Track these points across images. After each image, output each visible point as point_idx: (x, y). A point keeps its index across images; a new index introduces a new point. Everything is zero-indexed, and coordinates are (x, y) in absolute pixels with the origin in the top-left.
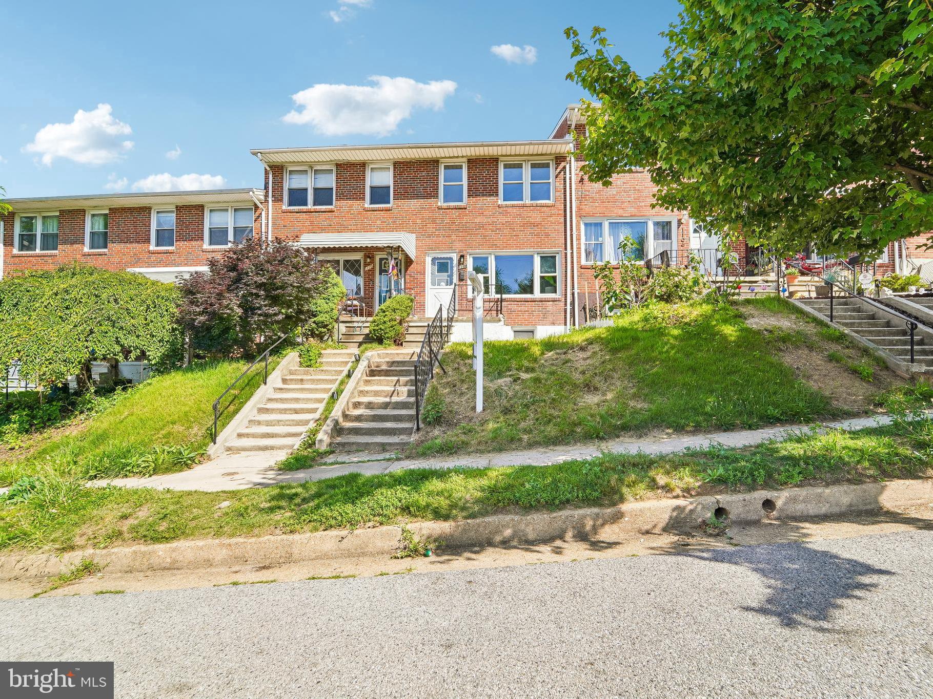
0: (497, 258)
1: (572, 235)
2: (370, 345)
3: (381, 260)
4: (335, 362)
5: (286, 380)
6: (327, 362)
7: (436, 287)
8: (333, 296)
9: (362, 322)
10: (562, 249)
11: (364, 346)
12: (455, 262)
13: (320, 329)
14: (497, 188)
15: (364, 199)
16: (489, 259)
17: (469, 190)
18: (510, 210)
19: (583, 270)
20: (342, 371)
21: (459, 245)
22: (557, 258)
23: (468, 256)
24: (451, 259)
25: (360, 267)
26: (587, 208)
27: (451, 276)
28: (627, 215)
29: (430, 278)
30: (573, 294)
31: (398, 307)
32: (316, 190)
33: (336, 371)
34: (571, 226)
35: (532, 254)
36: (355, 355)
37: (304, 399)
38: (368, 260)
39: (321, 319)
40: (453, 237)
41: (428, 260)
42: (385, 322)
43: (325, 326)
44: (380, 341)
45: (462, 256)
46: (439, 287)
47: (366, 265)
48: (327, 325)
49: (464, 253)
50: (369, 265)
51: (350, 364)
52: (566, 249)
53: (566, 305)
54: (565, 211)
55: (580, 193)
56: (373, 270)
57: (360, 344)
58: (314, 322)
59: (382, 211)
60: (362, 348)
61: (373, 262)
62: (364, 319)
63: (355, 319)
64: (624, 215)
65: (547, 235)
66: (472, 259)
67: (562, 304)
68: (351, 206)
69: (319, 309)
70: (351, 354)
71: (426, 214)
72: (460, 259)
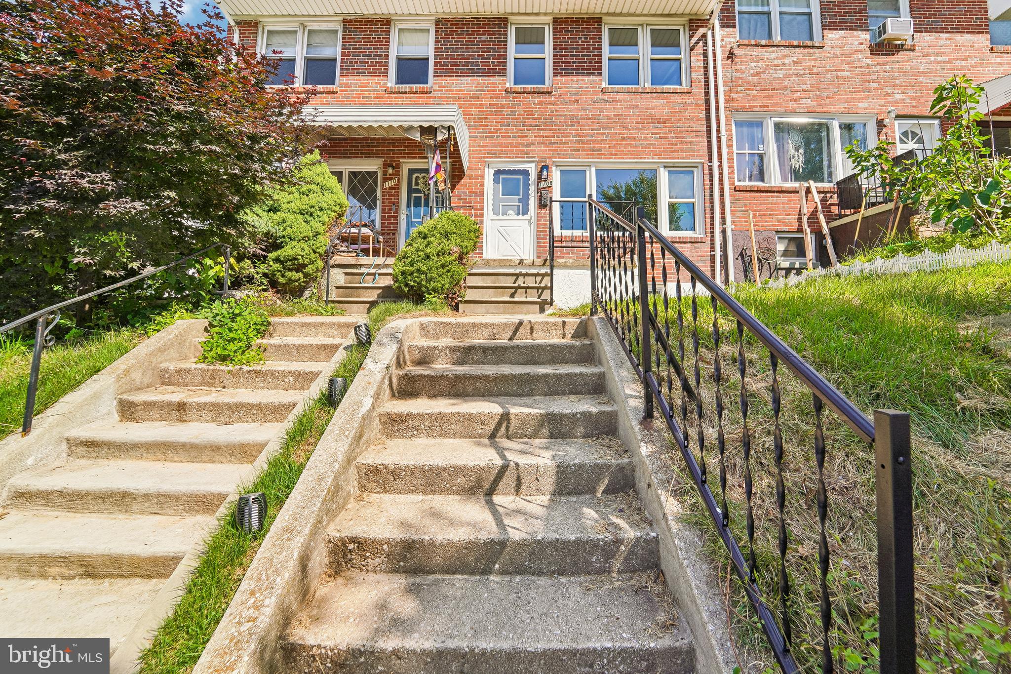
0: (598, 171)
1: (719, 139)
2: (394, 306)
3: (411, 172)
4: (301, 348)
5: (133, 404)
6: (279, 347)
7: (501, 217)
8: (321, 209)
9: (377, 266)
10: (705, 160)
11: (381, 307)
12: (533, 177)
13: (289, 274)
14: (600, 63)
15: (386, 74)
16: (588, 173)
17: (555, 66)
18: (620, 97)
19: (738, 193)
20: (313, 376)
21: (538, 150)
22: (695, 174)
23: (554, 168)
24: (526, 173)
25: (375, 182)
26: (740, 98)
27: (525, 201)
28: (802, 110)
29: (491, 202)
30: (724, 232)
31: (453, 229)
32: (309, 61)
33: (297, 375)
34: (718, 123)
35: (654, 167)
36: (357, 328)
37: (148, 496)
38: (390, 171)
39: (291, 252)
40: (531, 138)
41: (489, 174)
42: (428, 257)
43: (300, 268)
44: (417, 297)
45: (546, 167)
46: (505, 217)
47: (386, 179)
48: (304, 266)
49: (548, 163)
50: (391, 179)
51: (340, 355)
52: (710, 160)
53: (713, 249)
54: (707, 100)
55: (729, 75)
56: (397, 187)
57: (373, 304)
58: (277, 260)
59: (415, 93)
60: (375, 311)
61: (397, 174)
62: (380, 260)
63: (364, 260)
64: (798, 110)
65: (679, 137)
66: (559, 173)
67: (707, 247)
68: (365, 85)
69: (289, 231)
70: (346, 325)
71: (487, 101)
72: (541, 171)
